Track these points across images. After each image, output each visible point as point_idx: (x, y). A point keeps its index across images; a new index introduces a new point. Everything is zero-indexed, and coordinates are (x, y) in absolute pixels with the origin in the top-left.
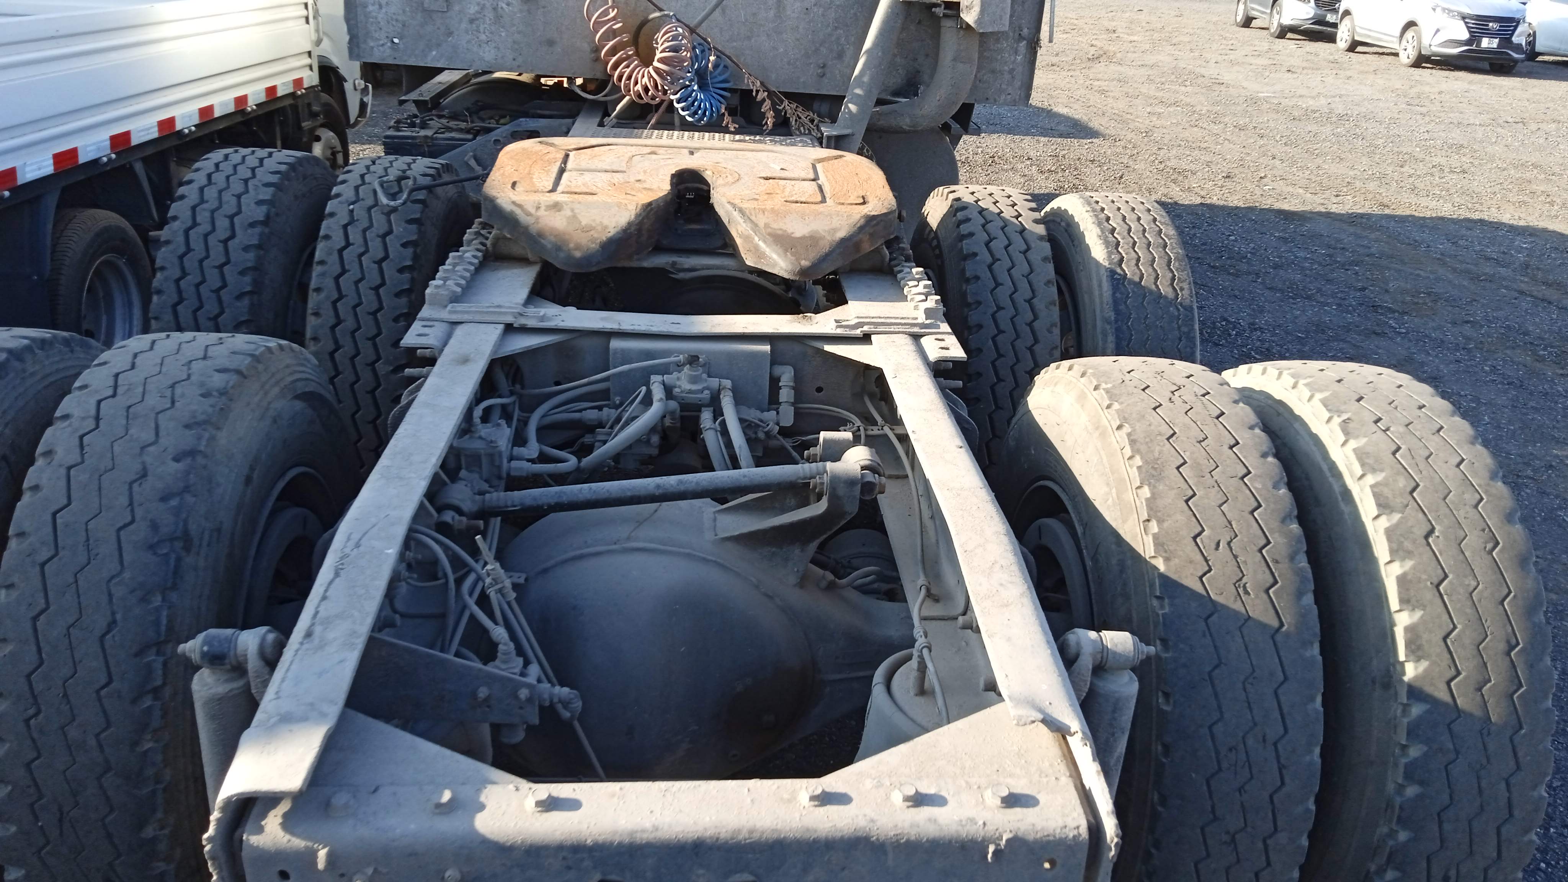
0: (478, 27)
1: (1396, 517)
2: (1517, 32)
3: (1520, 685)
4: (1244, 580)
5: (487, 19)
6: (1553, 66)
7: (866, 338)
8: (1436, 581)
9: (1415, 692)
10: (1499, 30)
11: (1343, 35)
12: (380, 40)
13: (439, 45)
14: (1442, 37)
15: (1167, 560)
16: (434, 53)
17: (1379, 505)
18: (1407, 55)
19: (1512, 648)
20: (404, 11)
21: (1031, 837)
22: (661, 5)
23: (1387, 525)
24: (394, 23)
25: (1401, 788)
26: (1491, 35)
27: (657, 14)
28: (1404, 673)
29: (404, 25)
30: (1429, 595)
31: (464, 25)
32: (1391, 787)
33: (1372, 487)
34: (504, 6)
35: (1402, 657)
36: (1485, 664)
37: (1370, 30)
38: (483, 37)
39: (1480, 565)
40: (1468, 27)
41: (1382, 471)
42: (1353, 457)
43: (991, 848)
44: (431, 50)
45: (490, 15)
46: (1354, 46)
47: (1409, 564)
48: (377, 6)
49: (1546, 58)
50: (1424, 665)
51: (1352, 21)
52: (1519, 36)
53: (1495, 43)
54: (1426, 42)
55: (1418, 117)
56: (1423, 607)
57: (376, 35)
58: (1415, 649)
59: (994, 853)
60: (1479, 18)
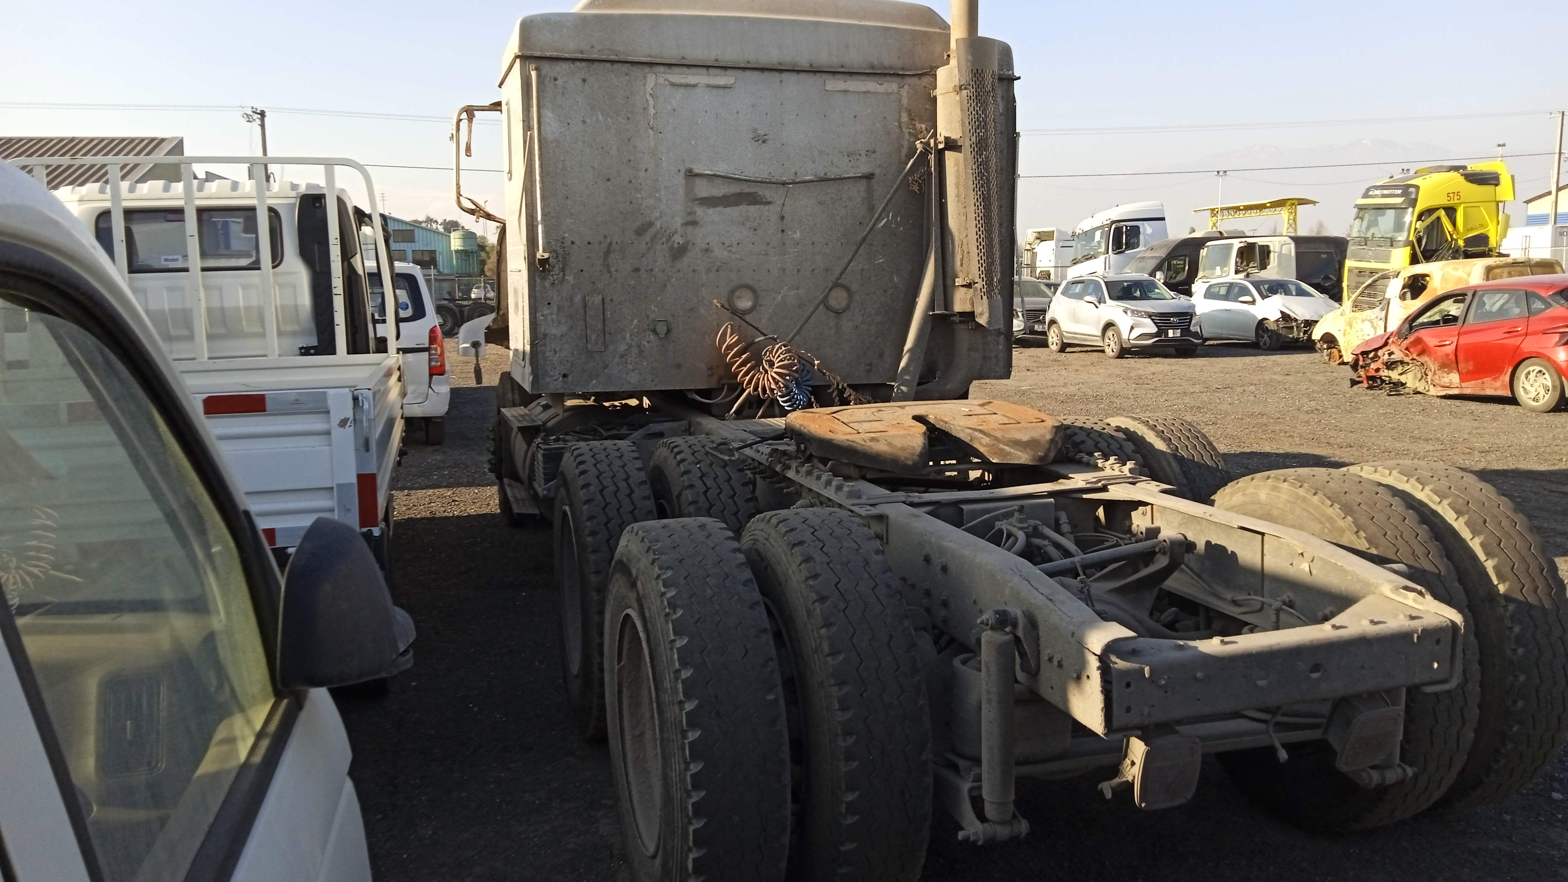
0: (626, 360)
1: (1467, 517)
2: (1192, 324)
3: (1553, 589)
4: (1416, 552)
5: (633, 354)
6: (1220, 348)
7: (1104, 489)
8: (1498, 543)
9: (1507, 598)
10: (1179, 323)
11: (1053, 338)
12: (554, 376)
13: (597, 376)
14: (1136, 332)
15: (1376, 548)
16: (594, 382)
17: (1456, 513)
18: (1111, 348)
19: (1542, 570)
20: (572, 354)
21: (1430, 628)
22: (764, 331)
23: (1464, 521)
24: (565, 363)
25: (1515, 650)
26: (1174, 328)
27: (762, 338)
28: (1499, 590)
29: (572, 364)
30: (1497, 550)
31: (617, 360)
32: (1509, 652)
33: (1448, 505)
34: (646, 343)
35: (1496, 582)
36: (1534, 580)
37: (1076, 334)
38: (630, 367)
39: (1513, 532)
40: (1155, 323)
41: (1449, 497)
42: (1431, 494)
43: (1416, 636)
44: (592, 380)
45: (635, 351)
46: (1064, 347)
47: (1482, 537)
48: (553, 352)
49: (1211, 342)
50: (1507, 584)
51: (1059, 328)
52: (1194, 326)
53: (1178, 333)
54: (1125, 336)
55: (1151, 391)
56: (1497, 556)
57: (552, 373)
58: (1501, 578)
59: (1418, 637)
60: (1162, 315)
